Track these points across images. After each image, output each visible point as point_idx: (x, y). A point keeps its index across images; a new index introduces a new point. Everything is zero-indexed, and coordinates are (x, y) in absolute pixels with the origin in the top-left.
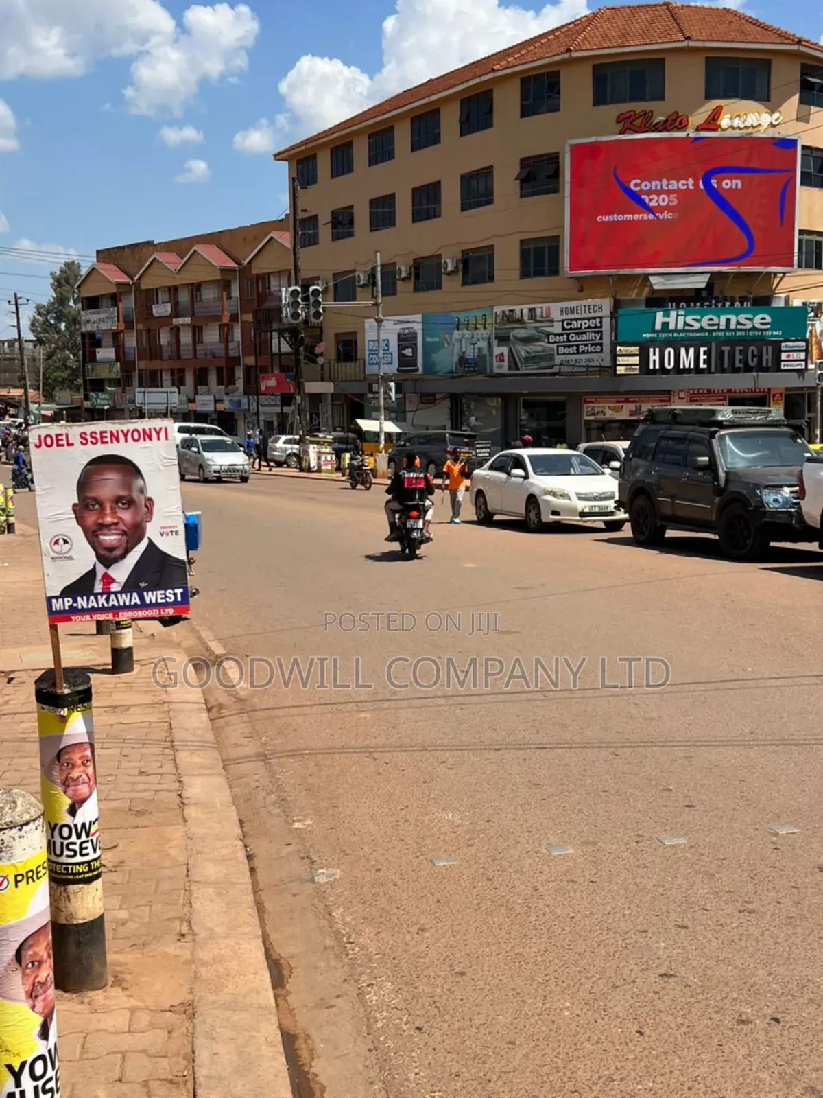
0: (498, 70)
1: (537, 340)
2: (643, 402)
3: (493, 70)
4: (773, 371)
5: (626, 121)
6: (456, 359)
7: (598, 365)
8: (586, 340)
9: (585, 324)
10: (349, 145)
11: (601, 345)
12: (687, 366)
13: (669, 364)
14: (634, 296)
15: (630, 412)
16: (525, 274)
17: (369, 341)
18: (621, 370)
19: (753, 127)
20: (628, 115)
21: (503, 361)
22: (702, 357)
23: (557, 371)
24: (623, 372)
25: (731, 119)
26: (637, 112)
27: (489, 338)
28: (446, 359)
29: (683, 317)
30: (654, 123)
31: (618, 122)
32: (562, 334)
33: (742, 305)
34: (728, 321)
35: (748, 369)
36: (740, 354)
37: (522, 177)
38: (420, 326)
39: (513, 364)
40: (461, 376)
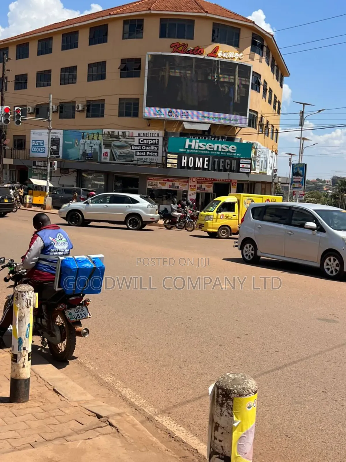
0: (113, 15)
1: (126, 147)
2: (175, 181)
3: (110, 14)
4: (236, 172)
5: (175, 48)
6: (81, 153)
7: (156, 162)
8: (150, 150)
9: (150, 142)
10: (27, 44)
11: (157, 152)
12: (199, 167)
13: (191, 165)
14: (174, 131)
15: (169, 186)
16: (120, 115)
17: (33, 140)
18: (169, 165)
19: (231, 58)
20: (175, 45)
21: (107, 156)
22: (206, 163)
23: (136, 163)
24: (170, 166)
25: (222, 53)
26: (180, 44)
27: (100, 144)
28: (76, 153)
29: (198, 143)
30: (188, 50)
31: (171, 47)
32: (139, 146)
33: (222, 140)
34: (218, 147)
35: (225, 170)
36: (222, 163)
37: (122, 68)
38: (62, 135)
39: (113, 158)
40: (83, 162)
